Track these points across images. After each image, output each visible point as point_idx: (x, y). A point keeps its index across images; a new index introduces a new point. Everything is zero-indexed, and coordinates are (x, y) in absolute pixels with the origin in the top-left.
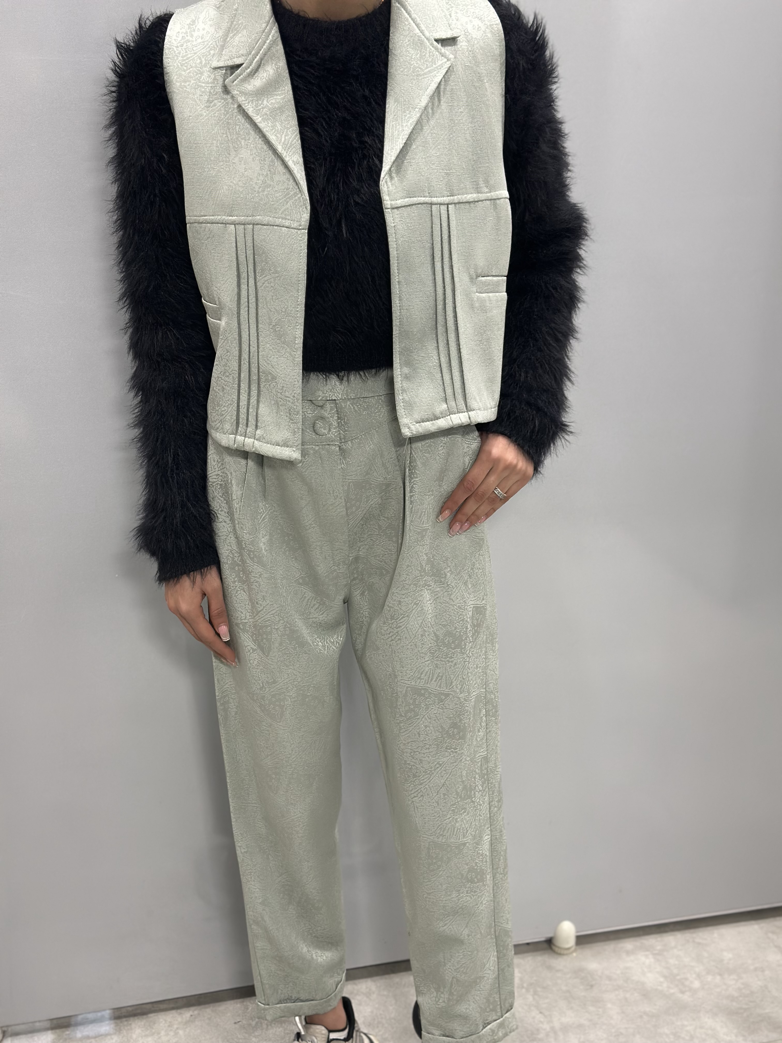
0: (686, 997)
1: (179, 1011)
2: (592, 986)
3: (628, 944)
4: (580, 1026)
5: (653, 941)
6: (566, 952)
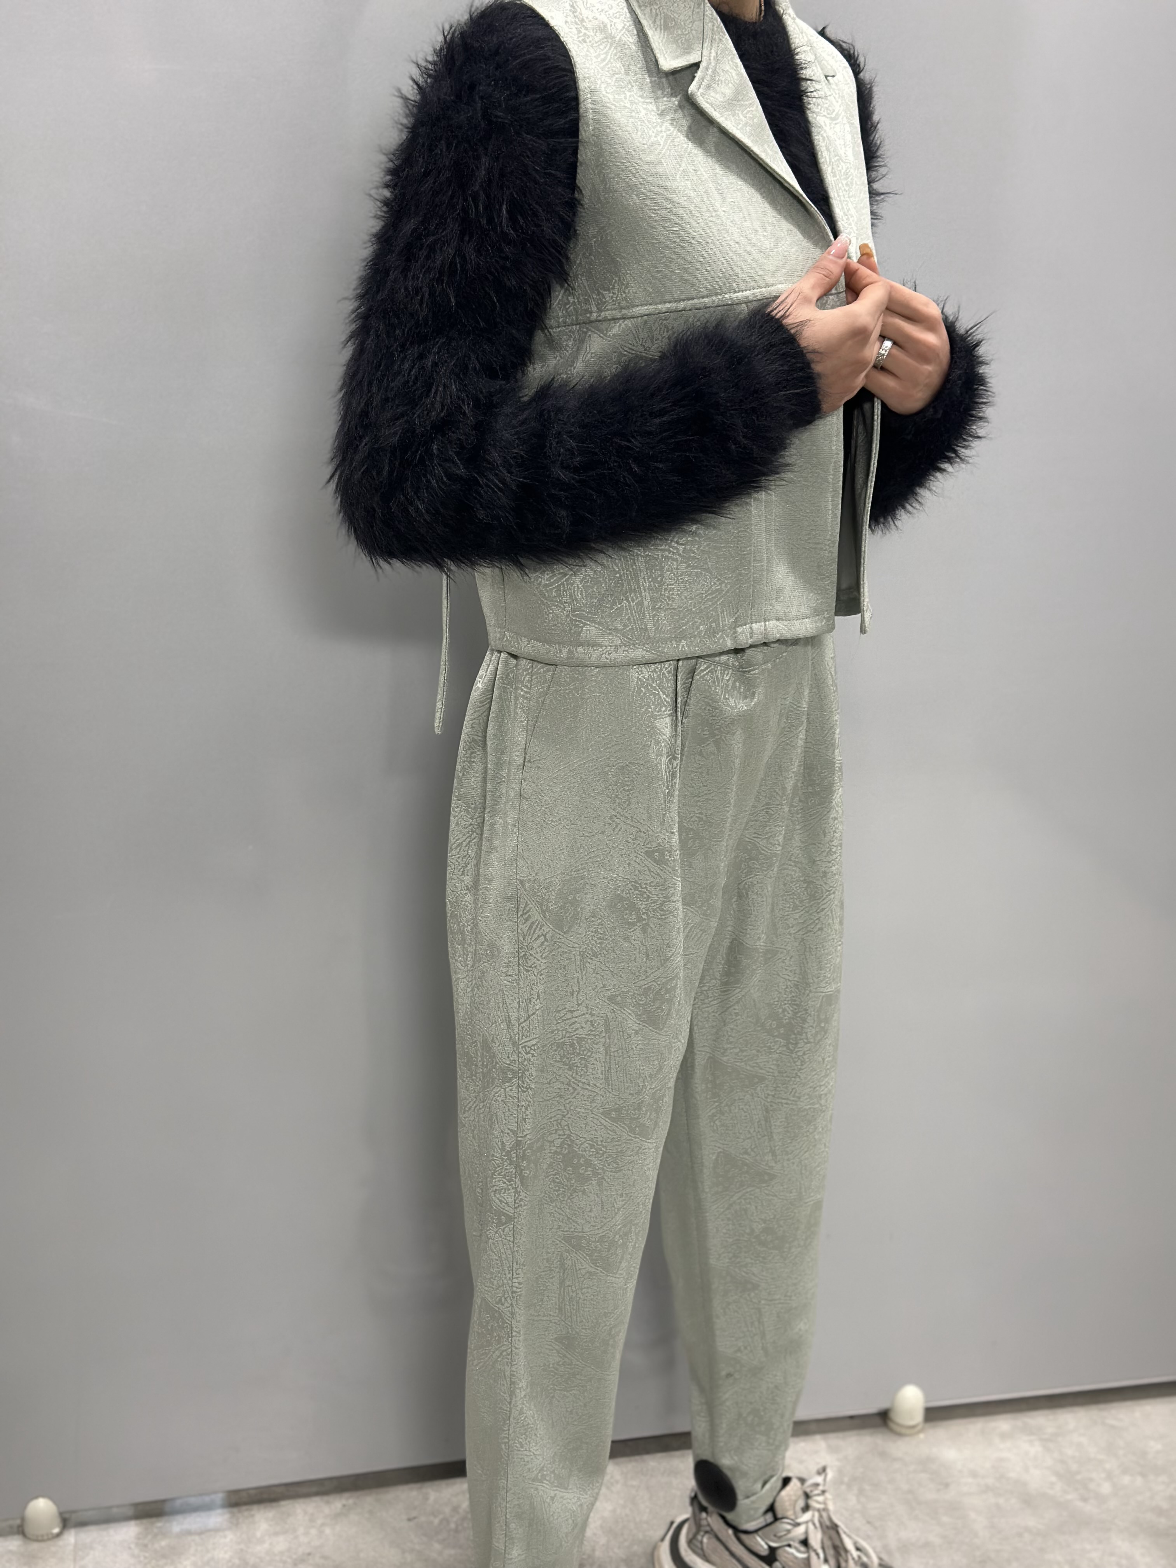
0: (1089, 1508)
1: (326, 1498)
2: (947, 1485)
3: (1003, 1423)
4: (927, 1545)
5: (1041, 1420)
6: (908, 1431)
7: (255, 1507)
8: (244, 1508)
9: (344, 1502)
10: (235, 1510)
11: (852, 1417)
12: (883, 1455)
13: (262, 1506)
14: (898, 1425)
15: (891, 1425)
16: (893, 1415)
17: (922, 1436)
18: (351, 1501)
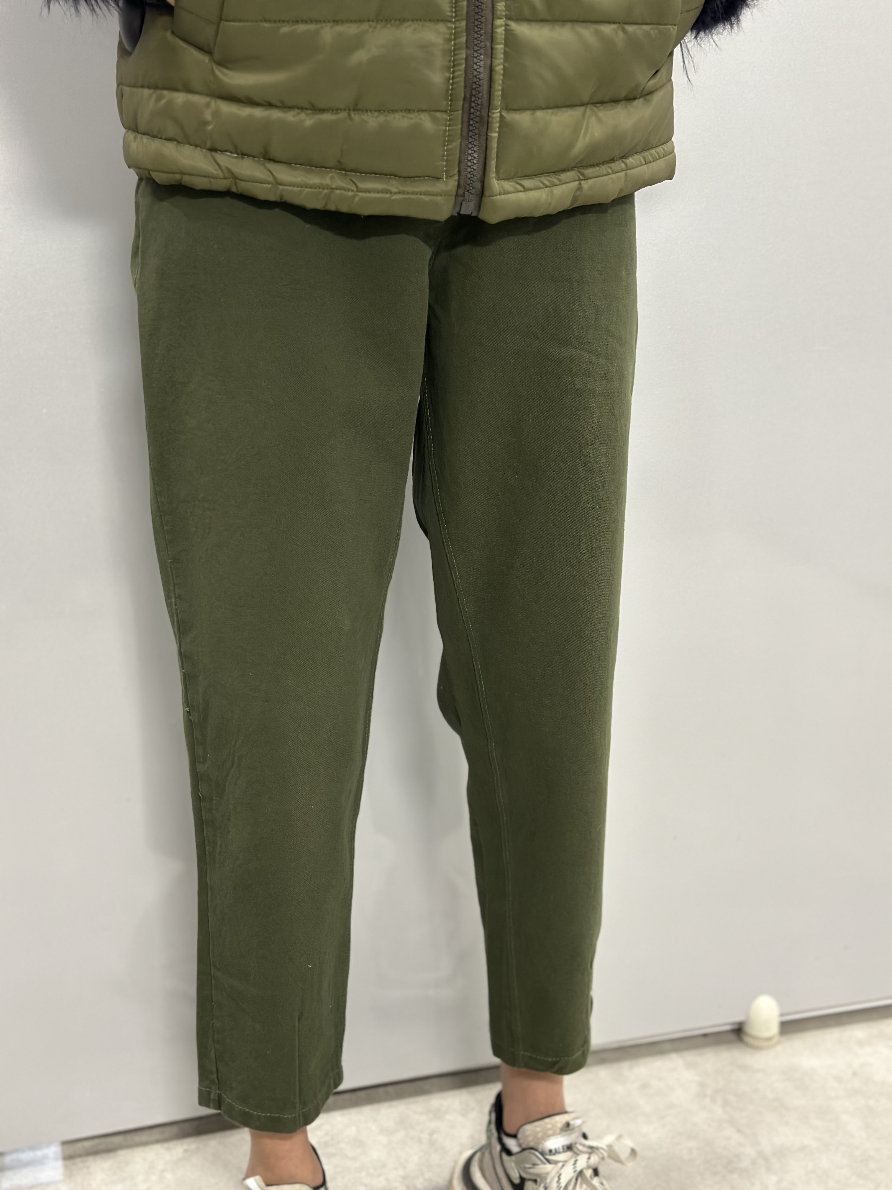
1: (166, 1145)
2: (813, 1091)
3: (858, 1032)
6: (765, 1044)
7: (91, 1159)
8: (78, 1160)
9: (185, 1147)
10: (69, 1163)
11: (705, 1035)
12: (744, 1068)
13: (98, 1157)
14: (755, 1038)
15: (746, 1039)
16: (748, 1029)
17: (779, 1048)
18: (193, 1146)
